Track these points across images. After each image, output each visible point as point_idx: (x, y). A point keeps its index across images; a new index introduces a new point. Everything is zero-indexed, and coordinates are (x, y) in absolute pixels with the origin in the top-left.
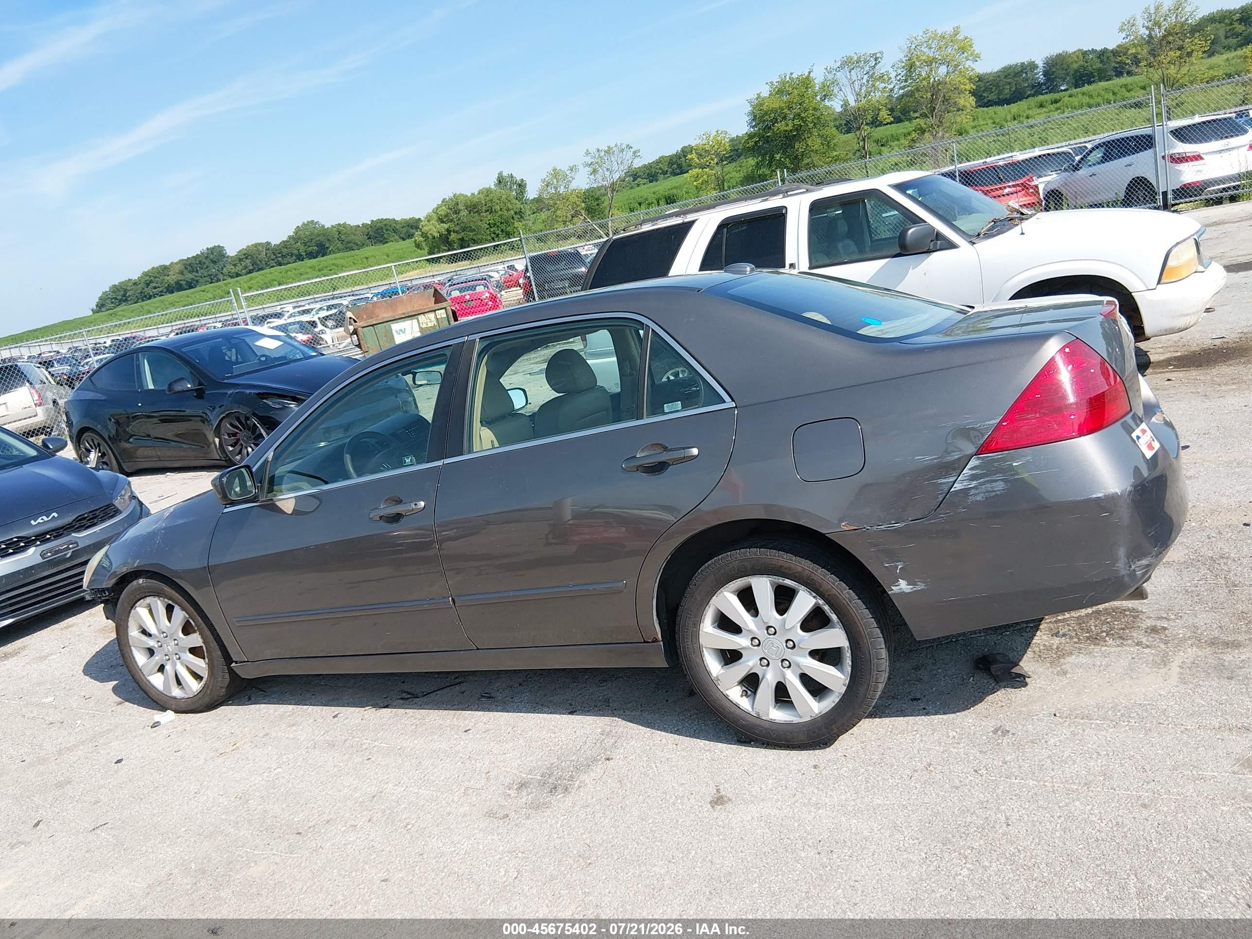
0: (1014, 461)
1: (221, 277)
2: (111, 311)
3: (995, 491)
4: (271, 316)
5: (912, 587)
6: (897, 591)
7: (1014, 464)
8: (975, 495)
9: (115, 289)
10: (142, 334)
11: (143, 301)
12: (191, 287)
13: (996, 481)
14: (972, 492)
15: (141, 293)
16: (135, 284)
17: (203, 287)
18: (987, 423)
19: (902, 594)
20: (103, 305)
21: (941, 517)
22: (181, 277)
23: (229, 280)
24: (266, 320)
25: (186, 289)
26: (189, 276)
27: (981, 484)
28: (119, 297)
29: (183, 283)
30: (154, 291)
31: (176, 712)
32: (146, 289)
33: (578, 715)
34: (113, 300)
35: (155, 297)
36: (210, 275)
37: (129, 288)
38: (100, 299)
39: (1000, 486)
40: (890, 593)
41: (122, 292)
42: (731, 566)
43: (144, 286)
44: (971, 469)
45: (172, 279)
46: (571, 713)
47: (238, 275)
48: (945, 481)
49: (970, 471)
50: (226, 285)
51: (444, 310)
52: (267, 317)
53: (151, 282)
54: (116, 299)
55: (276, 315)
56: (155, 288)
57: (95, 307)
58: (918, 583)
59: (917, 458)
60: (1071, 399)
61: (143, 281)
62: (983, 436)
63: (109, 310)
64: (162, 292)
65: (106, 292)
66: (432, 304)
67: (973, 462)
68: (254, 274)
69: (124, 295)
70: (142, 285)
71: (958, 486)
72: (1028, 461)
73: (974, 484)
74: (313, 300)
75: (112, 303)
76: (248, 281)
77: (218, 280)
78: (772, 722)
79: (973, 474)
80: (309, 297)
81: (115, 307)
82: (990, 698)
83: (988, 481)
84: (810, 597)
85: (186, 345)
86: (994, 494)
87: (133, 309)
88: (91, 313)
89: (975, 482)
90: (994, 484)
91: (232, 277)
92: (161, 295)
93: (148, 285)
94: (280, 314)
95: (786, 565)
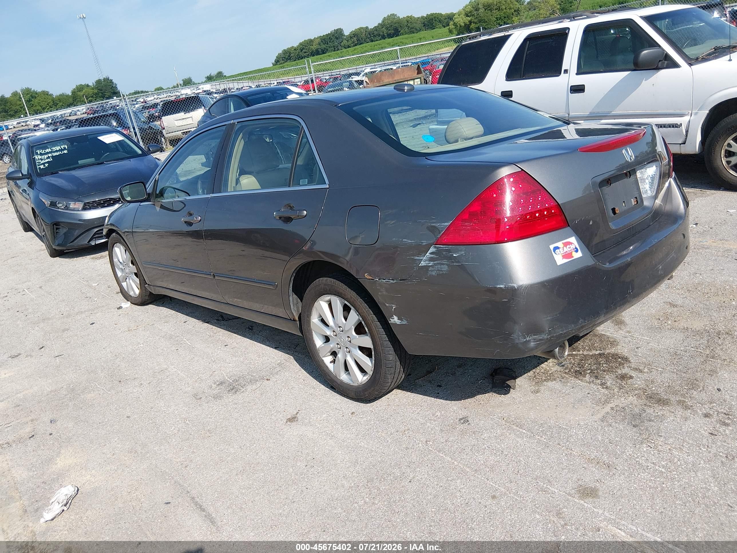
0: (455, 253)
1: (340, 48)
2: (281, 65)
3: (443, 271)
4: (354, 74)
5: (400, 321)
6: (393, 322)
7: (454, 255)
8: (432, 271)
9: (285, 52)
10: (293, 80)
11: (298, 60)
12: (324, 53)
13: (443, 264)
14: (430, 269)
15: (298, 55)
16: (295, 50)
17: (330, 53)
18: (443, 224)
19: (395, 324)
20: (278, 61)
21: (414, 282)
22: (319, 47)
23: (344, 50)
24: (350, 76)
25: (321, 54)
26: (323, 46)
27: (435, 264)
28: (286, 57)
29: (320, 50)
30: (304, 54)
31: (131, 303)
32: (300, 53)
33: (278, 350)
34: (283, 59)
35: (304, 58)
36: (334, 46)
37: (292, 52)
38: (277, 57)
39: (445, 268)
40: (389, 322)
41: (288, 54)
42: (320, 286)
43: (299, 51)
44: (431, 253)
45: (314, 47)
46: (276, 348)
47: (349, 47)
48: (418, 258)
49: (430, 255)
50: (341, 53)
51: (419, 80)
52: (351, 75)
53: (303, 49)
54: (285, 58)
55: (356, 74)
56: (305, 52)
57: (274, 62)
58: (404, 320)
59: (404, 240)
60: (508, 213)
61: (299, 48)
62: (440, 233)
63: (281, 64)
64: (308, 55)
65: (280, 53)
66: (415, 75)
67: (432, 250)
68: (358, 47)
69: (289, 56)
70: (299, 50)
71: (423, 264)
72: (462, 255)
73: (431, 263)
74: (383, 65)
75: (283, 60)
76: (353, 51)
77: (338, 50)
78: (342, 382)
79: (432, 257)
80: (381, 63)
81: (284, 63)
82: (479, 397)
83: (438, 263)
84: (356, 314)
85: (249, 96)
86: (441, 272)
87: (292, 64)
88: (272, 65)
89: (432, 263)
90: (442, 266)
91: (346, 48)
92: (308, 57)
93: (302, 50)
94: (358, 73)
95: (343, 293)
